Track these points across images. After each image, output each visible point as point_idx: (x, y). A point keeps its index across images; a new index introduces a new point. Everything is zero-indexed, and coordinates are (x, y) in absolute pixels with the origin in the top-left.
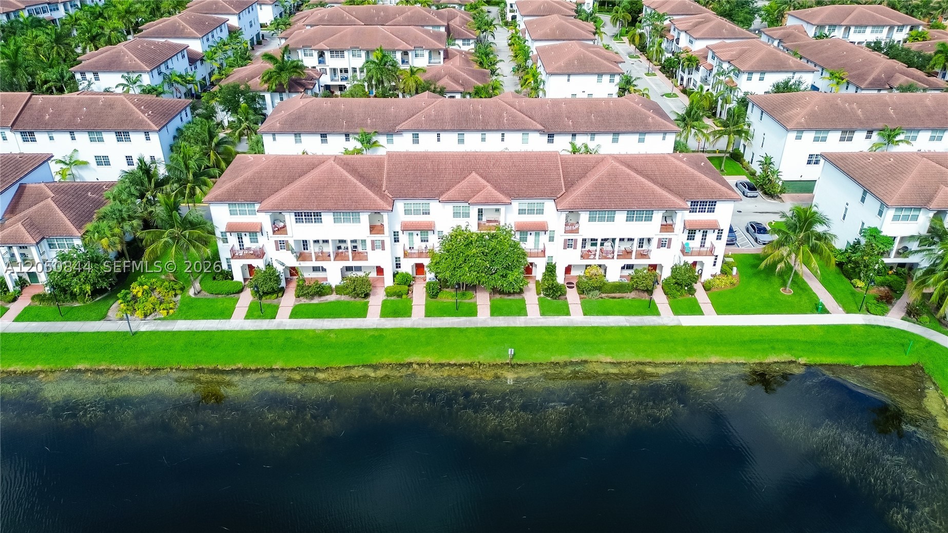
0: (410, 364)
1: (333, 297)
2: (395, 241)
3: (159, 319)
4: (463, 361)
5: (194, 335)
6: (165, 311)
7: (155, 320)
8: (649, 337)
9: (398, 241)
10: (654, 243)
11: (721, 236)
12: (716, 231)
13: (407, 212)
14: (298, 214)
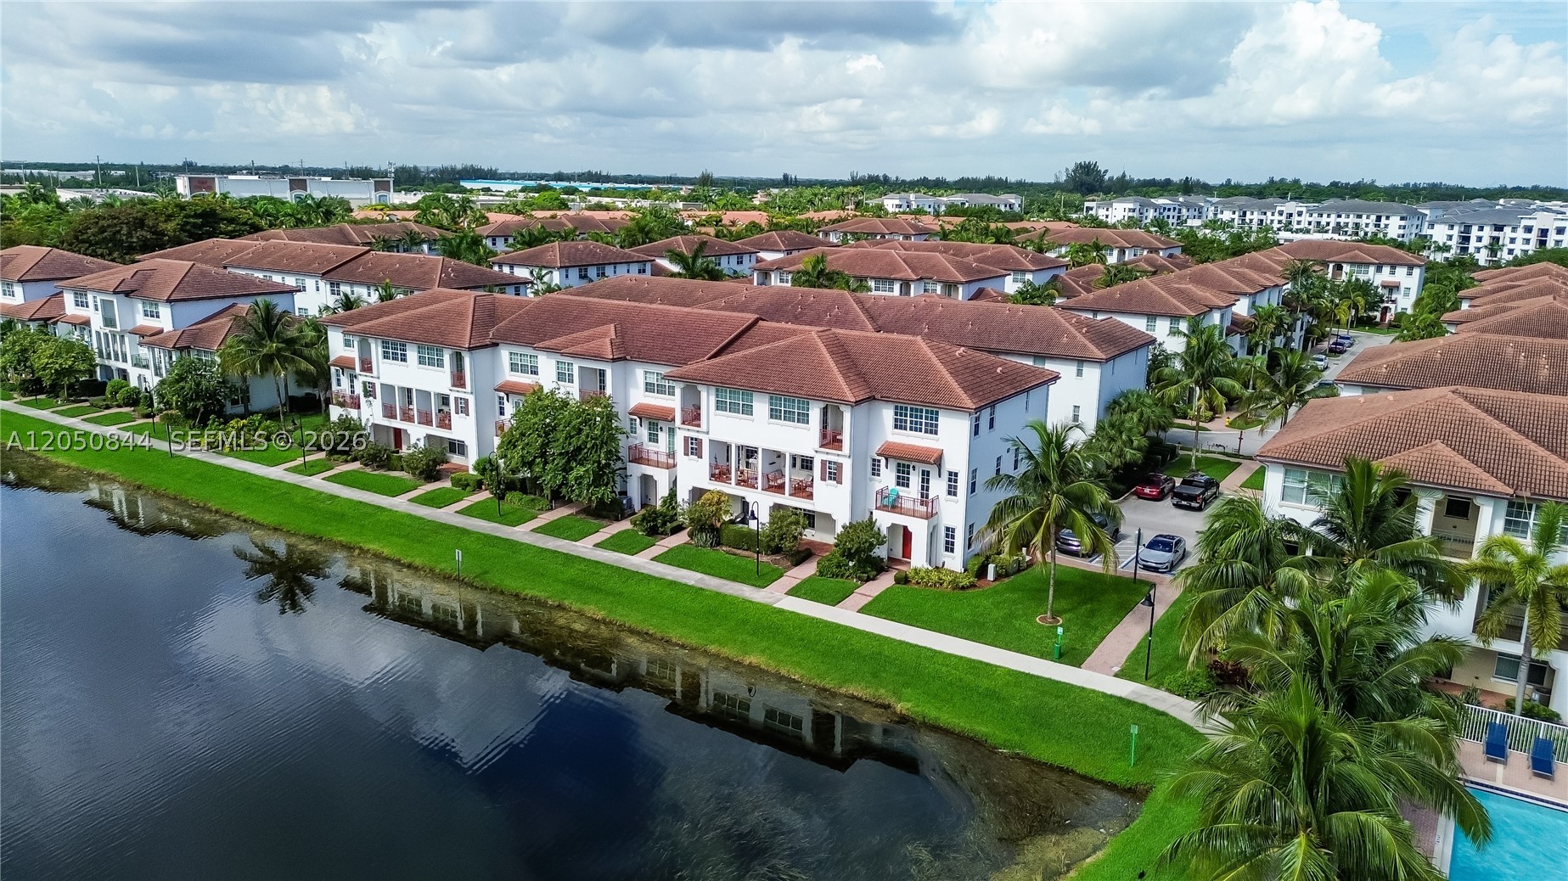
9: (504, 413)
10: (817, 469)
11: (956, 487)
12: (945, 476)
13: (514, 367)
14: (385, 344)
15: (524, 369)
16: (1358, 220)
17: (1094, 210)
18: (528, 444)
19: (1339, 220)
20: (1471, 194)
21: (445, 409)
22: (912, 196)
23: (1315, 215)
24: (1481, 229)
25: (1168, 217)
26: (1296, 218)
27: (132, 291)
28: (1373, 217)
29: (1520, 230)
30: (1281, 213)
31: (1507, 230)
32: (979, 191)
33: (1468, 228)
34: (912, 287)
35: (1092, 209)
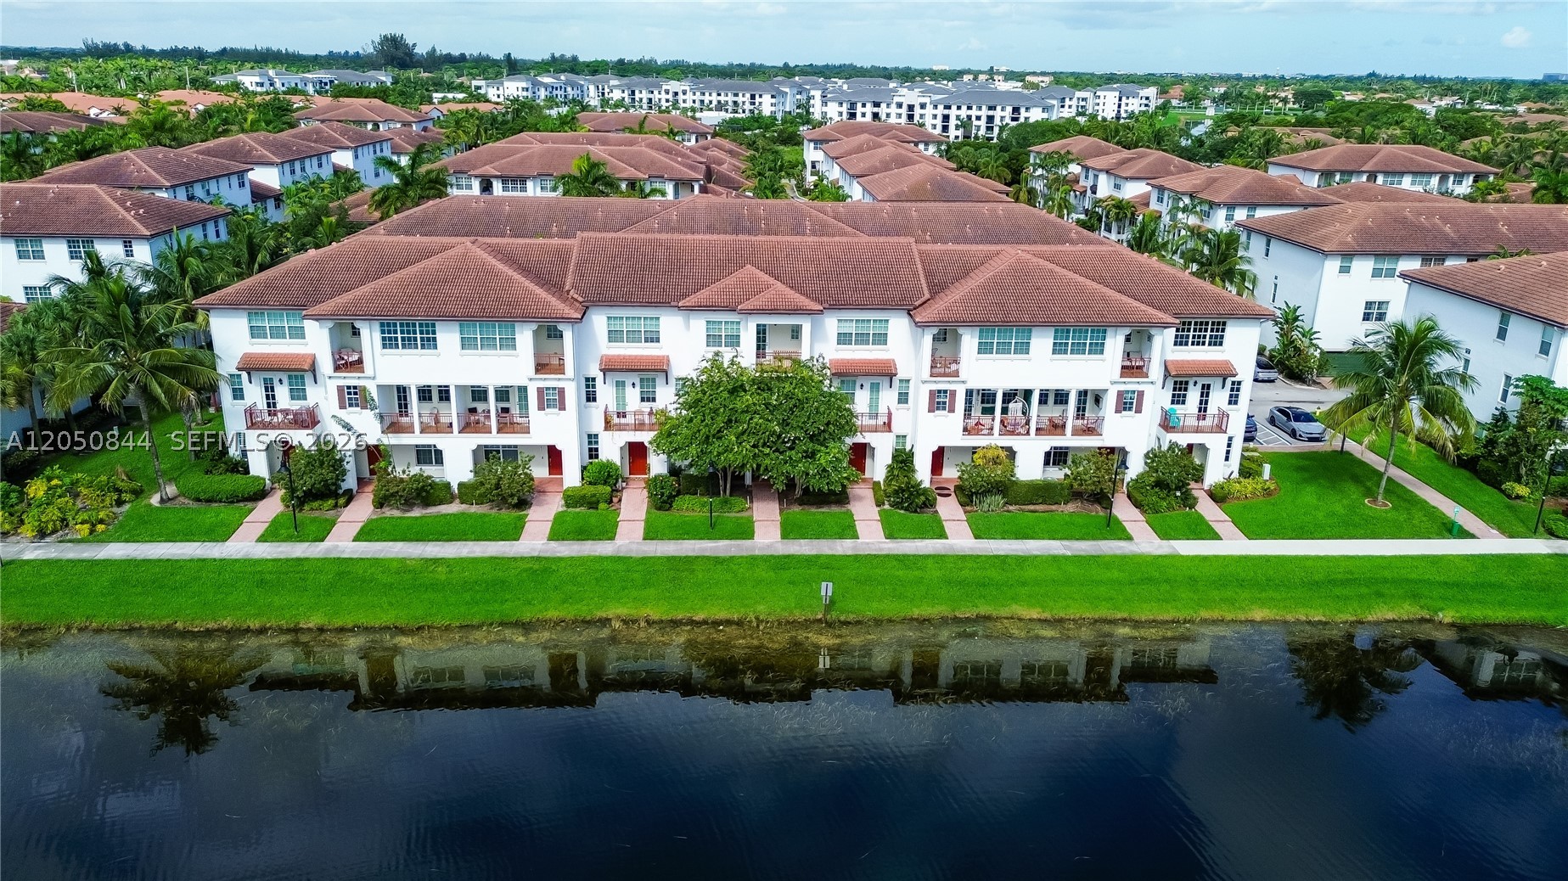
0: (605, 622)
1: (454, 508)
2: (588, 400)
3: (70, 541)
4: (722, 615)
5: (137, 566)
6: (87, 526)
7: (60, 542)
8: (1116, 574)
9: (594, 400)
10: (1110, 401)
11: (1237, 396)
12: (1228, 386)
13: (614, 335)
14: (386, 328)
16: (735, 99)
19: (719, 98)
23: (698, 94)
24: (864, 105)
25: (556, 96)
26: (681, 97)
28: (748, 95)
29: (893, 106)
30: (667, 92)
31: (883, 106)
33: (853, 105)
35: (480, 87)
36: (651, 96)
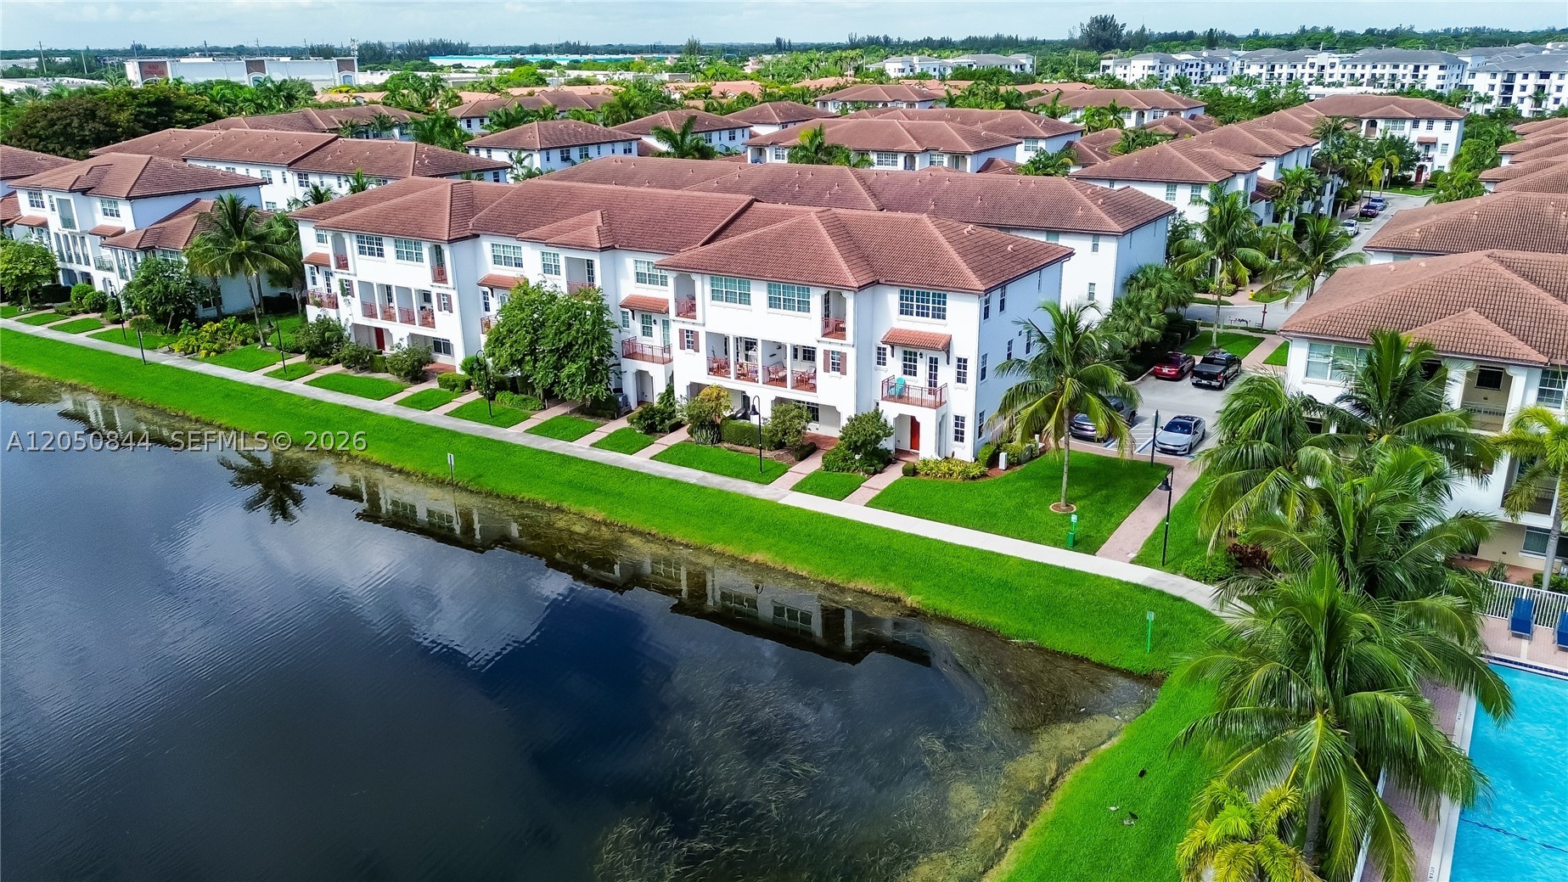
3: (193, 359)
6: (205, 352)
7: (189, 358)
9: (489, 308)
10: (820, 360)
11: (965, 374)
12: (954, 362)
13: (497, 260)
14: (360, 238)
15: (507, 261)
16: (1395, 71)
17: (1111, 68)
18: (516, 341)
19: (1374, 71)
20: (1514, 38)
21: (428, 306)
22: (915, 59)
23: (1349, 67)
24: (1526, 76)
25: (1191, 74)
26: (1328, 70)
27: (90, 189)
28: (1411, 67)
30: (1312, 66)
32: (988, 51)
33: (1511, 76)
34: (917, 159)
35: (1108, 67)
36: (1293, 71)
